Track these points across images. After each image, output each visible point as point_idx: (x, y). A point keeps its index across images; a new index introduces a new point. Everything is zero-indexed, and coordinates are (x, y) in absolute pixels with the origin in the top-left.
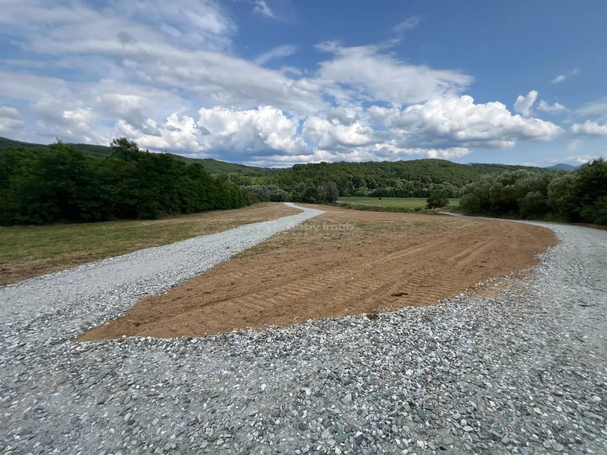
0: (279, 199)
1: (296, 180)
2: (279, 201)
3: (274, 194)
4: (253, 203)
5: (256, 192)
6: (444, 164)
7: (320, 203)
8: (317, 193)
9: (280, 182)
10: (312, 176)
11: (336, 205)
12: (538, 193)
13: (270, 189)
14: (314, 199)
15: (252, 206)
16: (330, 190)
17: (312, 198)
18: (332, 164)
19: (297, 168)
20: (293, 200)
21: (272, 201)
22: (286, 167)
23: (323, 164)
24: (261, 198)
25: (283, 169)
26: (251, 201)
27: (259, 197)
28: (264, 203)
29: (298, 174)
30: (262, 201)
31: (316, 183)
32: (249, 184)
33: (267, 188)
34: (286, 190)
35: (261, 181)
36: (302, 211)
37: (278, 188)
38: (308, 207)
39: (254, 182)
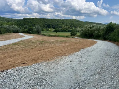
1: (24, 24)
2: (17, 32)
3: (14, 30)
4: (3, 33)
5: (5, 28)
6: (77, 21)
7: (34, 34)
8: (33, 30)
9: (17, 25)
10: (31, 23)
11: (40, 34)
12: (97, 32)
13: (13, 27)
15: (3, 34)
16: (38, 29)
17: (31, 32)
18: (39, 19)
19: (25, 19)
20: (23, 32)
21: (14, 32)
22: (21, 19)
23: (36, 18)
24: (8, 31)
26: (3, 32)
28: (9, 33)
30: (8, 32)
31: (33, 26)
32: (3, 25)
33: (11, 27)
34: (20, 28)
35: (9, 24)
36: (25, 37)
37: (16, 27)
38: (28, 35)
39: (5, 24)
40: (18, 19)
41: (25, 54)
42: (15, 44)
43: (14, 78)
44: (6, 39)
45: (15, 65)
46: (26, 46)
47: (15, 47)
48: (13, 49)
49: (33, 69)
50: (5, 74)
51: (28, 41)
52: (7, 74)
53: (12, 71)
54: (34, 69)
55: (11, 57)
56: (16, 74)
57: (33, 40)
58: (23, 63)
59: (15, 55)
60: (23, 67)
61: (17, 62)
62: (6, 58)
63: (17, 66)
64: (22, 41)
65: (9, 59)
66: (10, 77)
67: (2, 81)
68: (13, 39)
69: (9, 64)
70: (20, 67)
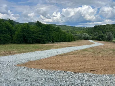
0: (87, 39)
1: (95, 32)
2: (87, 40)
3: (85, 37)
5: (78, 36)
7: (104, 41)
8: (103, 37)
9: (88, 32)
10: (102, 30)
11: (112, 42)
13: (84, 35)
14: (102, 39)
16: (109, 36)
17: (100, 39)
18: (112, 25)
19: (95, 27)
20: (93, 39)
21: (84, 39)
22: (91, 27)
23: (108, 25)
24: (80, 38)
25: (90, 27)
27: (79, 38)
29: (96, 29)
30: (80, 39)
31: (103, 33)
32: (76, 33)
33: (82, 35)
34: (90, 35)
35: (81, 32)
36: (94, 43)
37: (87, 35)
38: (98, 42)
39: (78, 32)
40: (89, 27)
41: (94, 61)
42: (85, 50)
43: (85, 82)
44: (78, 45)
45: (85, 70)
46: (96, 53)
47: (85, 53)
48: (84, 54)
49: (103, 79)
50: (77, 76)
51: (98, 48)
52: (78, 77)
53: (82, 76)
54: (105, 80)
55: (81, 61)
56: (86, 79)
57: (102, 48)
58: (92, 70)
59: (85, 61)
60: (93, 74)
61: (87, 68)
62: (77, 61)
63: (87, 72)
64: (91, 48)
65: (80, 63)
66: (81, 81)
67: (75, 82)
68: (83, 45)
69: (80, 68)
70: (90, 74)
